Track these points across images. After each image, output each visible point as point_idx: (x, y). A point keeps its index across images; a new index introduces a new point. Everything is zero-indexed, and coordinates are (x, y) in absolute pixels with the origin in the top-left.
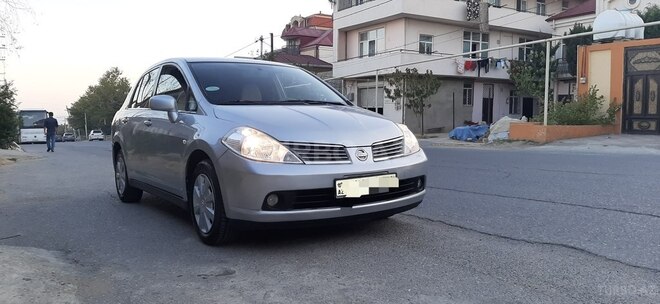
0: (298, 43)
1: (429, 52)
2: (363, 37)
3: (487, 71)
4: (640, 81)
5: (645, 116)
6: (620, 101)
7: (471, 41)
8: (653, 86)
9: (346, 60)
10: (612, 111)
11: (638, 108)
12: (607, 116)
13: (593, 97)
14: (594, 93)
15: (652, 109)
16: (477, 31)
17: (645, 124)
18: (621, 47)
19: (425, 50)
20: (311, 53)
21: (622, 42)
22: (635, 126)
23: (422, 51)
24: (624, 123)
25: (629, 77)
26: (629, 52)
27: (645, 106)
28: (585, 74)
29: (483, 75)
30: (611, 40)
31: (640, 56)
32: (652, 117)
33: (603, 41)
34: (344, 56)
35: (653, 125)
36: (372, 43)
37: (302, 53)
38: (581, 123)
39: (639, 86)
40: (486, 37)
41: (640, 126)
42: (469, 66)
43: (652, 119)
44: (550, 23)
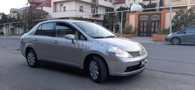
0: (35, 5)
1: (82, 11)
2: (61, 5)
3: (98, 18)
4: (142, 23)
5: (143, 32)
6: (137, 28)
7: (93, 9)
8: (145, 24)
9: (56, 12)
10: (135, 31)
11: (141, 30)
12: (134, 32)
13: (131, 27)
14: (131, 25)
15: (145, 30)
16: (95, 6)
17: (143, 34)
18: (138, 14)
19: (81, 11)
20: (40, 8)
21: (138, 13)
22: (141, 34)
23: (80, 11)
24: (138, 33)
25: (139, 22)
26: (140, 15)
27: (143, 29)
28: (128, 20)
29: (97, 19)
30: (135, 12)
31: (142, 16)
32: (145, 32)
33: (133, 12)
34: (55, 11)
35: (145, 34)
36: (65, 7)
37: (36, 8)
38: (128, 34)
39: (142, 24)
40: (97, 8)
41: (142, 34)
42: (93, 16)
43: (145, 33)
44: (114, 5)
